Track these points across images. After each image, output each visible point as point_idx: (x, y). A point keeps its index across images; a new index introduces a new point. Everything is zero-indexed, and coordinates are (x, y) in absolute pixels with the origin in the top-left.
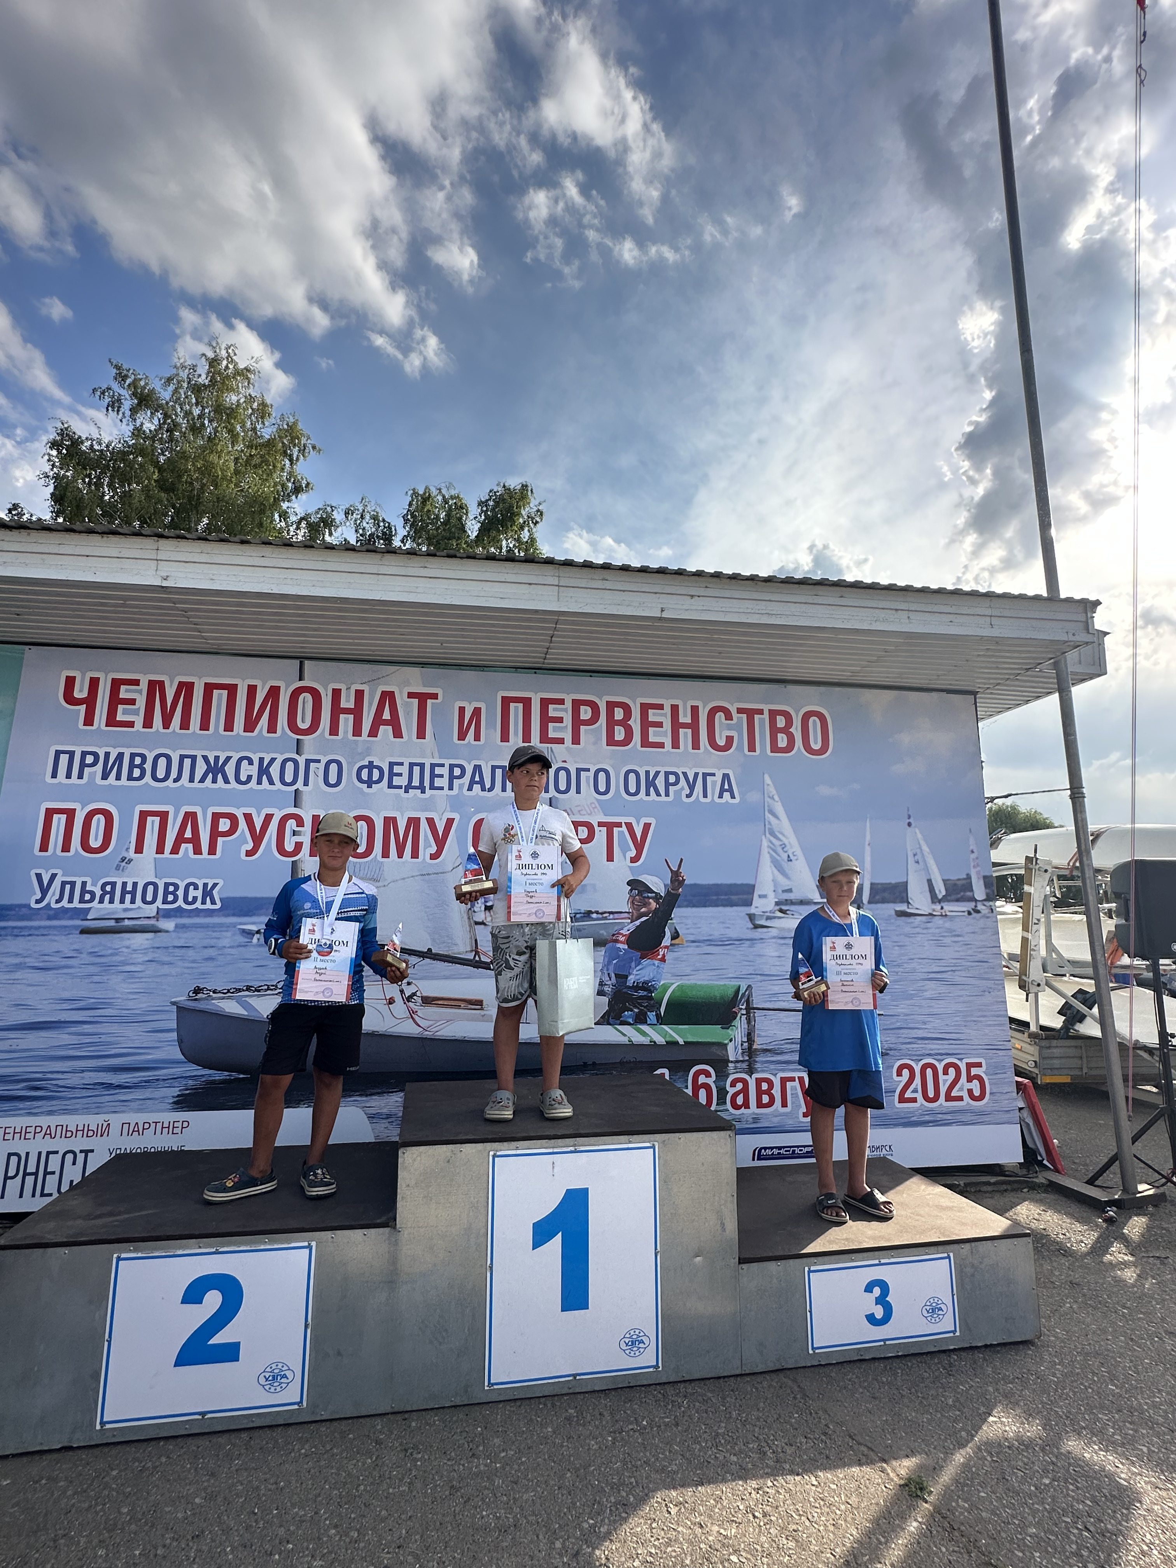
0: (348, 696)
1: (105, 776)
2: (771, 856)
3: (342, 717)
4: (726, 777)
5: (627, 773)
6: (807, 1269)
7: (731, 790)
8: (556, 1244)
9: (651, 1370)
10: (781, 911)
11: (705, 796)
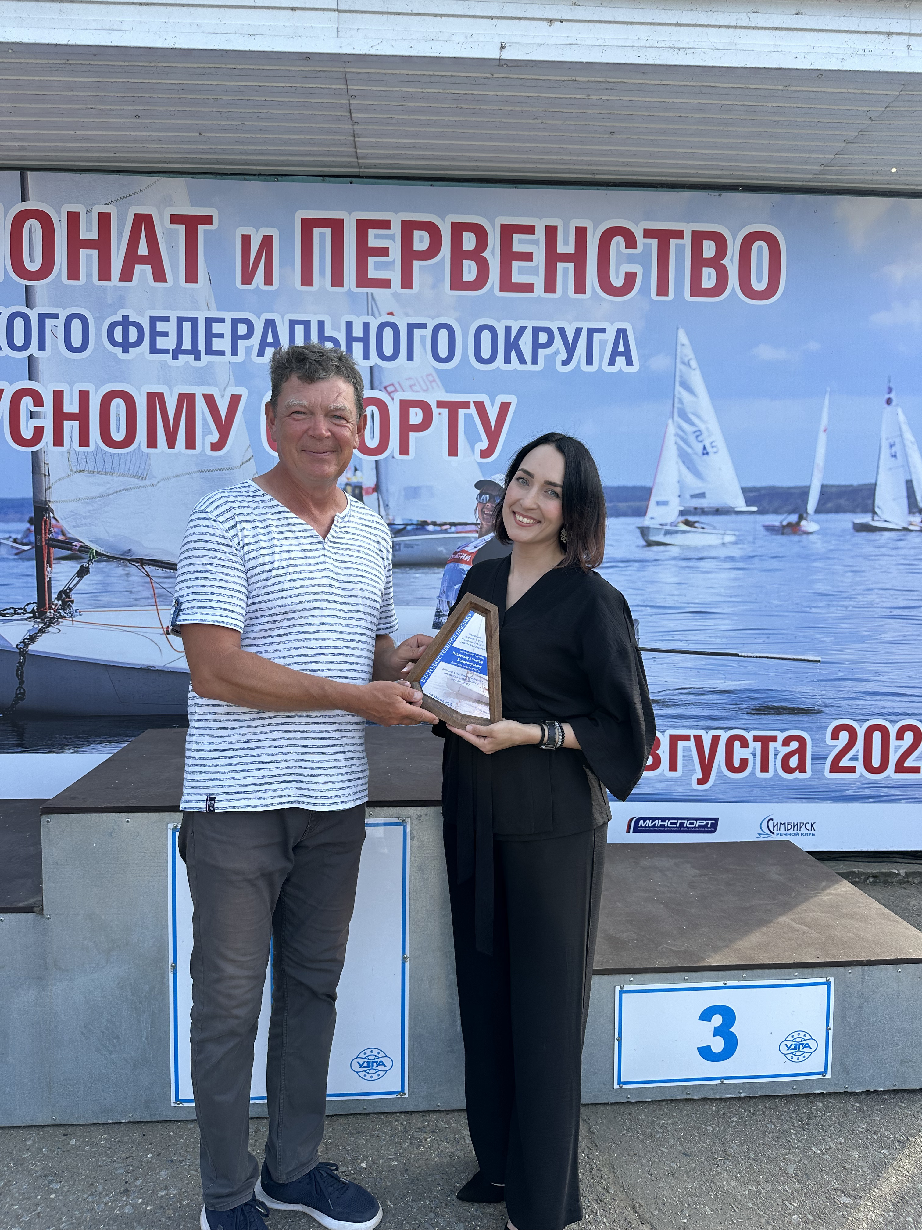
0: (89, 222)
2: (680, 449)
3: (83, 253)
4: (621, 333)
5: (480, 330)
6: (618, 988)
7: (627, 354)
9: (394, 1096)
10: (687, 523)
11: (589, 362)
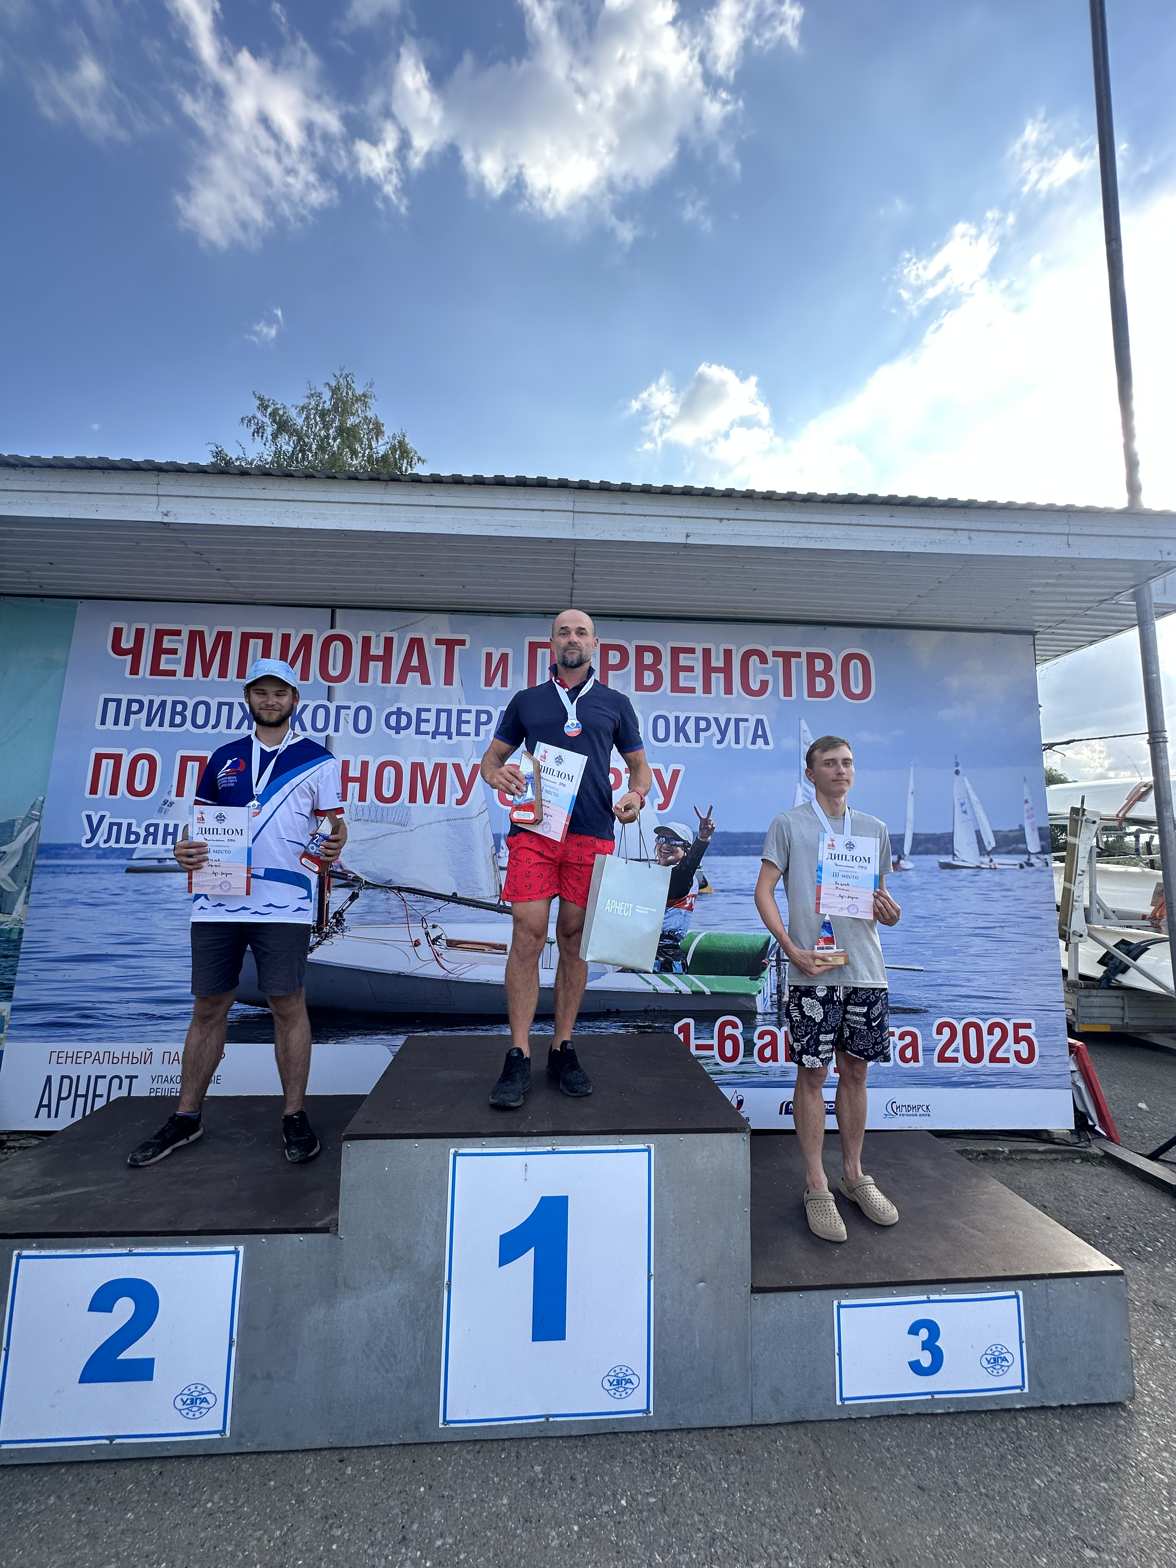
0: (378, 643)
1: (149, 723)
3: (372, 664)
4: (760, 722)
5: (657, 718)
6: (836, 1303)
7: (764, 736)
8: (527, 1261)
9: (640, 1415)
11: (737, 742)
